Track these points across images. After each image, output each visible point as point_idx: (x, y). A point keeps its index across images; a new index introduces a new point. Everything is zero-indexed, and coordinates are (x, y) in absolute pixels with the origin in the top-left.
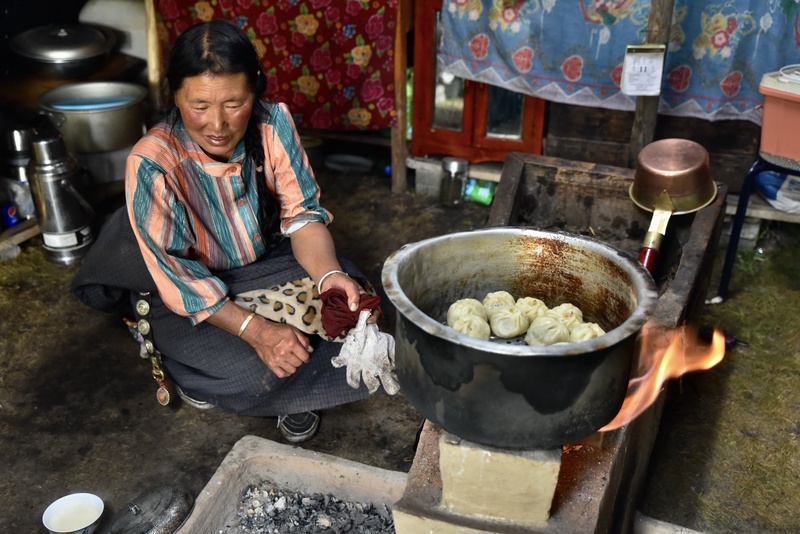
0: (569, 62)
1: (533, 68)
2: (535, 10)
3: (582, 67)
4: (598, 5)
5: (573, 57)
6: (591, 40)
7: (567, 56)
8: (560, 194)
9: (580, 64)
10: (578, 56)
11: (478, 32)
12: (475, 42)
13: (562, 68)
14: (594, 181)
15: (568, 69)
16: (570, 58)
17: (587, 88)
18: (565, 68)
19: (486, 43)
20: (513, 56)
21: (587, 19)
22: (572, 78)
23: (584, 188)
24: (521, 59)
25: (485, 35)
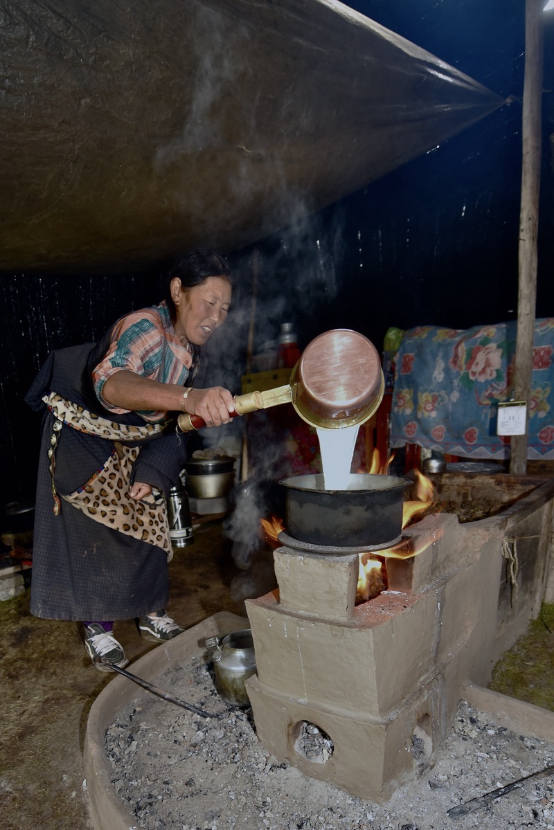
0: (468, 432)
1: (445, 438)
2: (446, 402)
3: (477, 434)
4: (487, 394)
5: (471, 429)
6: (483, 416)
7: (467, 428)
8: (446, 491)
9: (475, 433)
10: (474, 428)
11: (410, 421)
12: (409, 426)
13: (464, 436)
14: (469, 481)
15: (468, 437)
16: (468, 430)
17: (482, 447)
18: (466, 436)
19: (415, 427)
20: (432, 432)
21: (480, 404)
22: (470, 442)
23: (462, 487)
24: (437, 433)
25: (414, 422)
